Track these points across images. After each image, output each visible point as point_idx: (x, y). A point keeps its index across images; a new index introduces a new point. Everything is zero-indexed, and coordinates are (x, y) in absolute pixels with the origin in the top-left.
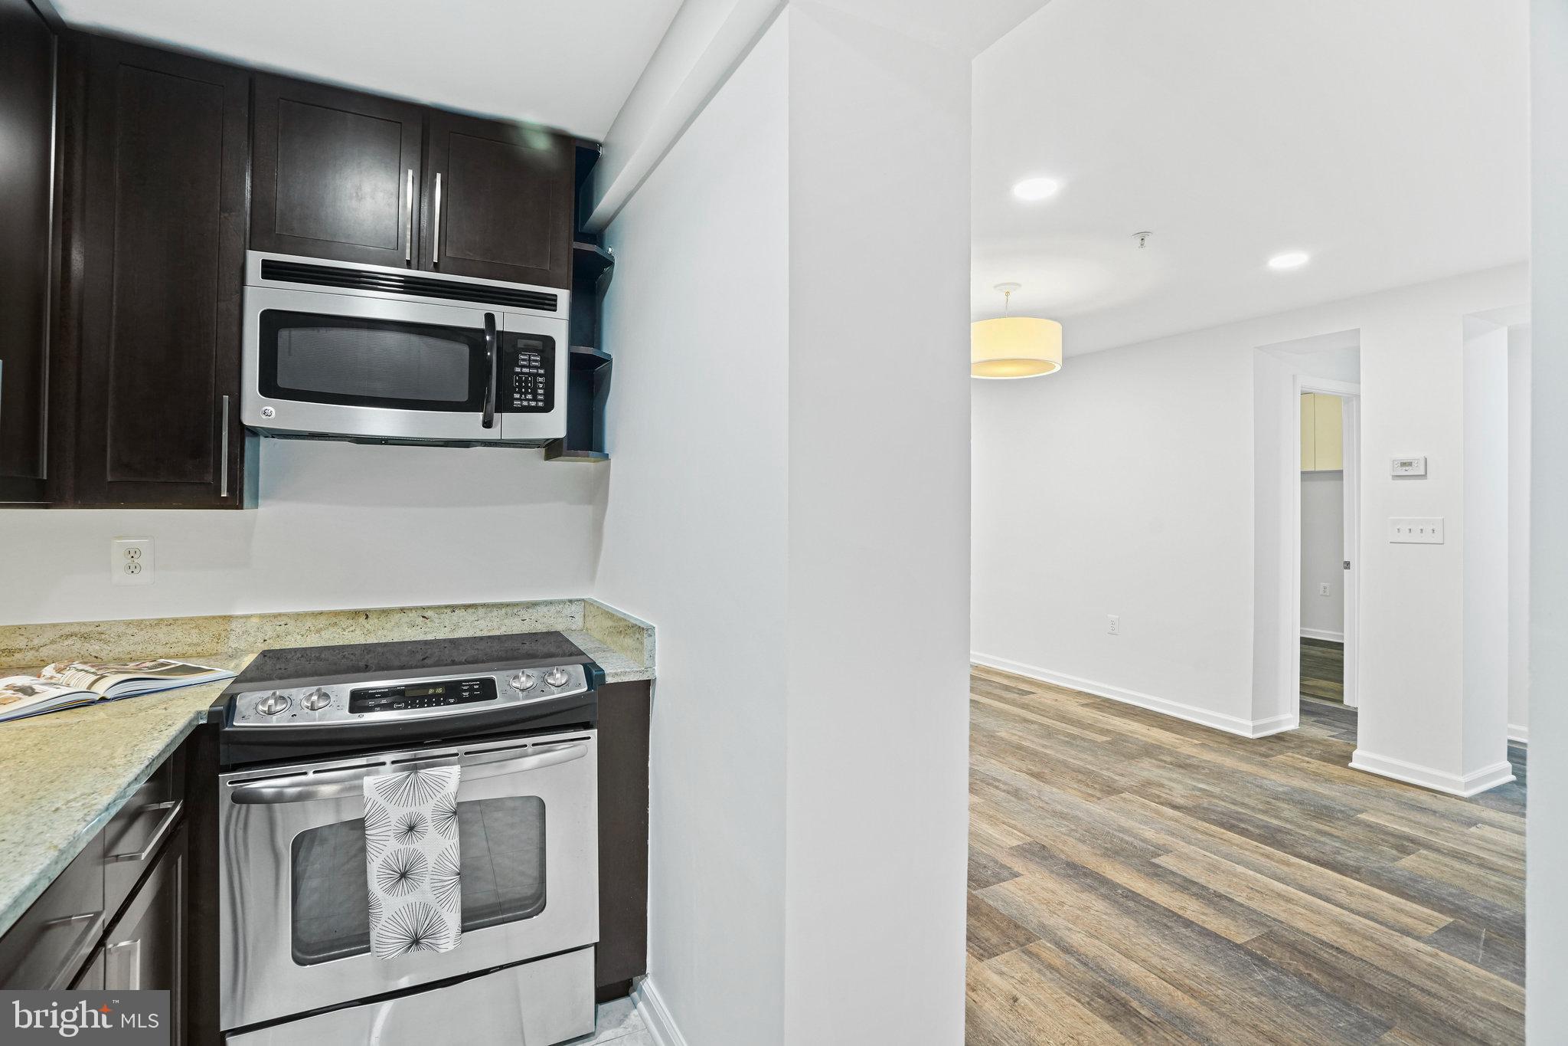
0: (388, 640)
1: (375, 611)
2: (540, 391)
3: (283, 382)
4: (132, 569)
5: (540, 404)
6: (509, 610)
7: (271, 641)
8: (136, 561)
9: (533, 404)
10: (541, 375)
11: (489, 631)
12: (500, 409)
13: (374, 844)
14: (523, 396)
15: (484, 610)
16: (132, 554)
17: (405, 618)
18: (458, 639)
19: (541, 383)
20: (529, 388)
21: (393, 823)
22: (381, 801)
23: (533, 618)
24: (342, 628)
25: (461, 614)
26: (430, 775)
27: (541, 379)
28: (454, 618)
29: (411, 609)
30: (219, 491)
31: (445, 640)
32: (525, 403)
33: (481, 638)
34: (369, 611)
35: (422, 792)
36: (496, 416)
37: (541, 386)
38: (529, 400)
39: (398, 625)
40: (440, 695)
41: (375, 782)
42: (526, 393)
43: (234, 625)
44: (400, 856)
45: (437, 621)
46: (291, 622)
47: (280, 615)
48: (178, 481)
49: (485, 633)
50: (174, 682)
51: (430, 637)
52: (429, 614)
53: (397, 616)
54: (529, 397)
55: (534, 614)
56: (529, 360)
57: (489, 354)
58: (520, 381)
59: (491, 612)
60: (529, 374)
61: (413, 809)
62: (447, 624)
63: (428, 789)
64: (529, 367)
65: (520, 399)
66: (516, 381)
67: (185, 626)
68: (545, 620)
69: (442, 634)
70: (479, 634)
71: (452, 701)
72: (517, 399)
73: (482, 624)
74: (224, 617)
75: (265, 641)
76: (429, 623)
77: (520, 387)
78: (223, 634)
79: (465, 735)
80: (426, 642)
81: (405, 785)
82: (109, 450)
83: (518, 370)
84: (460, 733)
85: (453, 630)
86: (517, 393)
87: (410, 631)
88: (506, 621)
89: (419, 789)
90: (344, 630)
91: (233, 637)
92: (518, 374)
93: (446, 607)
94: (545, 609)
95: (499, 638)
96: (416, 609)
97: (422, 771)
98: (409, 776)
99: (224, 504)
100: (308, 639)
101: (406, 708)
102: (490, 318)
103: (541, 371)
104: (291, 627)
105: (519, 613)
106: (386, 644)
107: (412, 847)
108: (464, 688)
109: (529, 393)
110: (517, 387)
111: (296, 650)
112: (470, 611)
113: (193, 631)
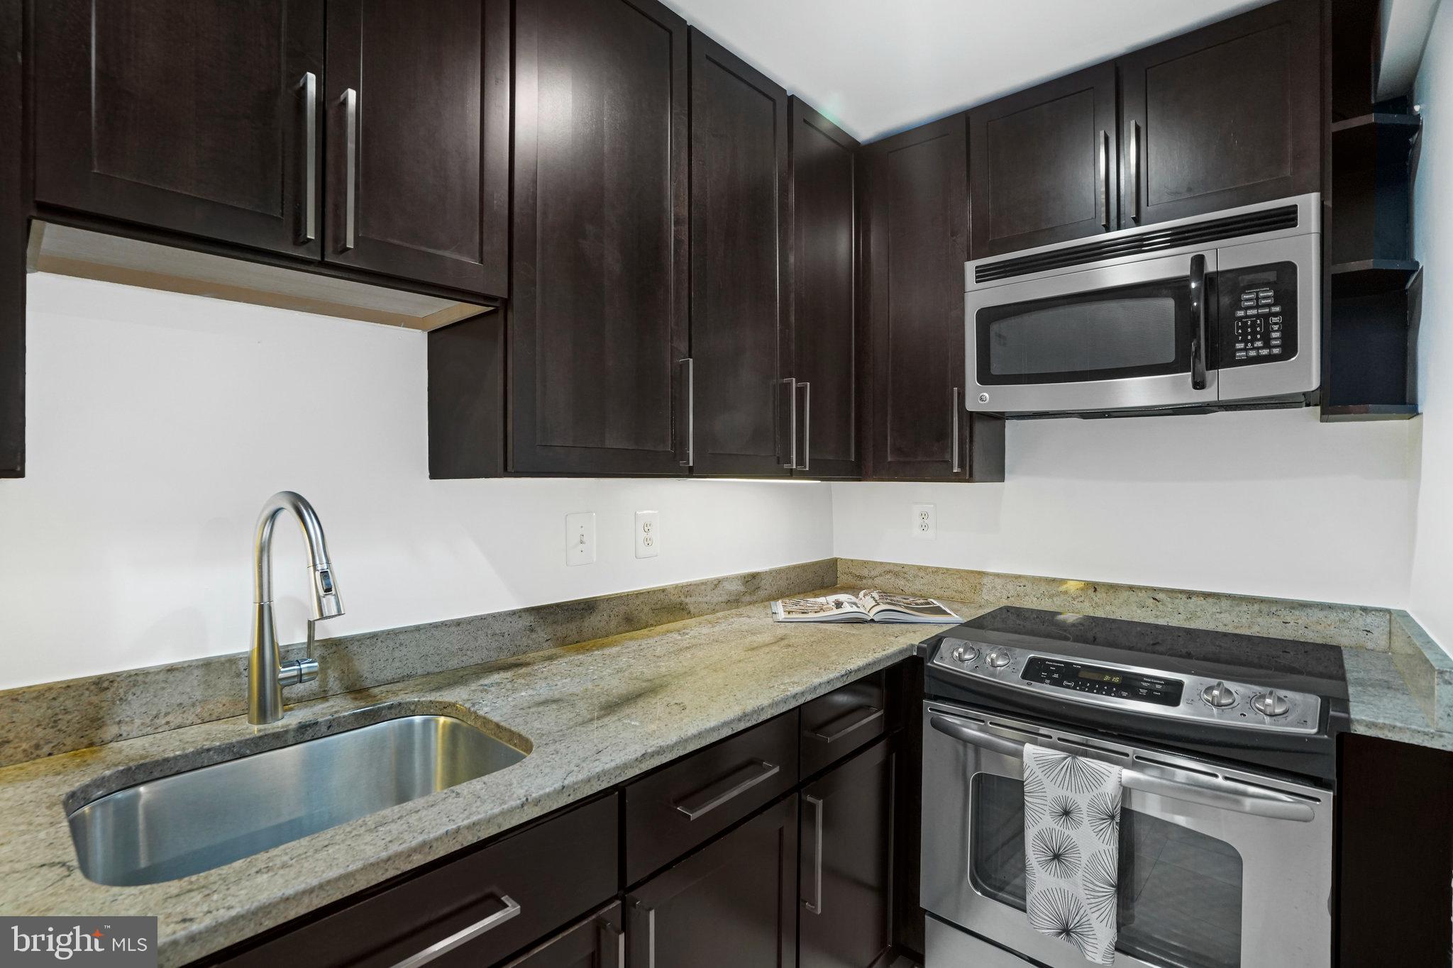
0: (1117, 616)
1: (1104, 585)
2: (1274, 335)
3: (996, 369)
4: (923, 527)
5: (1276, 351)
6: (1264, 607)
7: (1013, 599)
8: (926, 521)
9: (1265, 352)
10: (1275, 315)
11: (1236, 628)
12: (1213, 364)
13: (1031, 812)
14: (1249, 345)
15: (1229, 602)
16: (924, 516)
17: (1133, 597)
18: (1195, 630)
19: (1276, 324)
20: (1258, 333)
21: (1049, 799)
22: (1039, 772)
23: (1300, 622)
24: (1072, 597)
25: (1199, 602)
26: (1088, 766)
27: (1275, 320)
28: (1190, 605)
29: (1140, 588)
30: (952, 468)
31: (1179, 628)
32: (1253, 353)
33: (1225, 635)
34: (1098, 584)
35: (1079, 780)
36: (1210, 374)
37: (1276, 327)
38: (1258, 348)
39: (1127, 603)
40: (1115, 685)
41: (1035, 751)
42: (1254, 340)
43: (985, 580)
44: (1054, 834)
45: (1170, 606)
46: (1029, 585)
47: (1020, 576)
48: (928, 459)
49: (1230, 630)
50: (920, 618)
51: (1161, 622)
52: (1160, 596)
53: (1126, 594)
54: (1259, 344)
55: (1302, 617)
56: (1257, 298)
57: (1195, 304)
58: (1245, 326)
59: (1238, 605)
60: (1258, 316)
61: (1068, 793)
62: (1181, 611)
63: (1085, 780)
64: (1257, 307)
65: (1245, 349)
66: (1239, 328)
67: (953, 576)
68: (1319, 627)
69: (1175, 621)
70: (1221, 629)
71: (1125, 694)
72: (1241, 350)
73: (1226, 618)
74: (979, 573)
75: (1008, 597)
76: (1161, 607)
77: (1245, 334)
78: (978, 586)
79: (1136, 736)
80: (1157, 627)
81: (1061, 766)
82: (889, 438)
83: (1240, 313)
84: (1130, 732)
85: (1188, 619)
86: (1240, 342)
87: (1139, 611)
88: (1259, 620)
89: (1075, 775)
90: (1074, 599)
91: (985, 591)
92: (1241, 318)
93: (1182, 592)
94: (1321, 614)
95: (1249, 638)
96: (1146, 589)
97: (1080, 758)
98: (1065, 758)
99: (958, 478)
100: (1043, 602)
101: (1074, 688)
102: (1199, 261)
103: (1277, 309)
104: (1028, 589)
105: (1279, 613)
106: (1114, 621)
107: (1067, 832)
108: (1144, 684)
109: (1258, 340)
110: (1240, 335)
111: (1032, 611)
112: (1210, 600)
113: (958, 581)
